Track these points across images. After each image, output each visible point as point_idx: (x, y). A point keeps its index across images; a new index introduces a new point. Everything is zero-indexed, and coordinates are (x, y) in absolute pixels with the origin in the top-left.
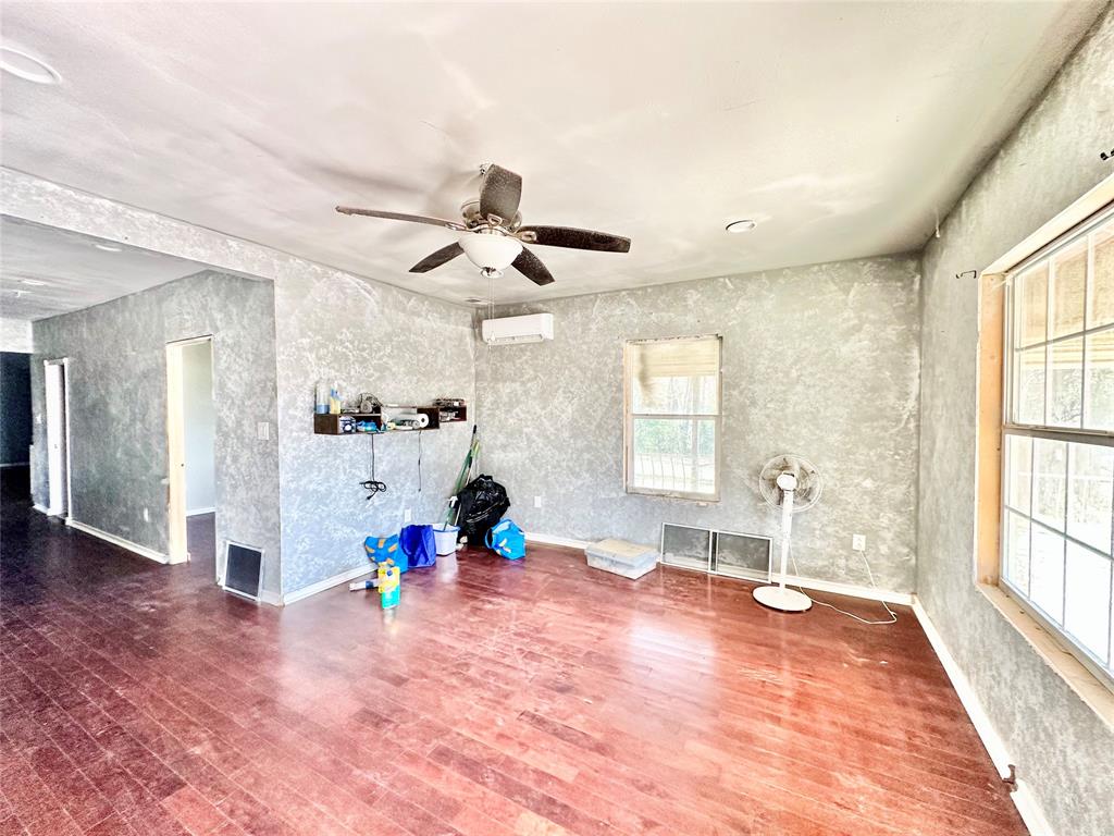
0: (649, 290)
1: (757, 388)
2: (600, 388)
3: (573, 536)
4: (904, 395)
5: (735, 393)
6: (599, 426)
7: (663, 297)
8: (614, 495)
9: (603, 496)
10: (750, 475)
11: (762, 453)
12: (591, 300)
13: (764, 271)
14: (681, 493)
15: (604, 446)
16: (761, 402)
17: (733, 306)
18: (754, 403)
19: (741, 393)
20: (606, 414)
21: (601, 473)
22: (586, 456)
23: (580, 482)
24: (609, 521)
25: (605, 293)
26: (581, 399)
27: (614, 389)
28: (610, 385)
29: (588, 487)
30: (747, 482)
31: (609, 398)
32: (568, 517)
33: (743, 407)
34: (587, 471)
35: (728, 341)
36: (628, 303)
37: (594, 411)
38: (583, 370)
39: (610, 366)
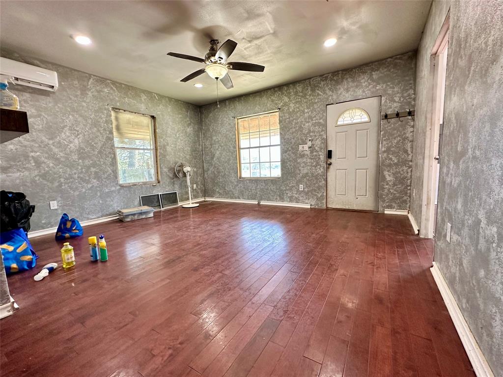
0: (123, 86)
1: (168, 139)
2: (99, 131)
3: (88, 219)
4: (199, 145)
5: (162, 140)
6: (100, 152)
7: (130, 92)
8: (113, 189)
9: (107, 191)
10: (169, 171)
11: (171, 162)
12: (86, 77)
13: (168, 97)
14: (143, 182)
15: (104, 163)
16: (170, 144)
17: (159, 106)
18: (168, 144)
19: (164, 140)
20: (103, 145)
21: (104, 178)
22: (93, 169)
23: (89, 186)
24: (112, 203)
25: (96, 76)
26: (84, 135)
27: (108, 132)
28: (105, 130)
29: (97, 187)
30: (168, 173)
31: (105, 136)
32: (83, 209)
33: (164, 146)
34: (95, 179)
35: (158, 120)
36: (112, 88)
37: (95, 143)
38: (85, 118)
39: (104, 119)
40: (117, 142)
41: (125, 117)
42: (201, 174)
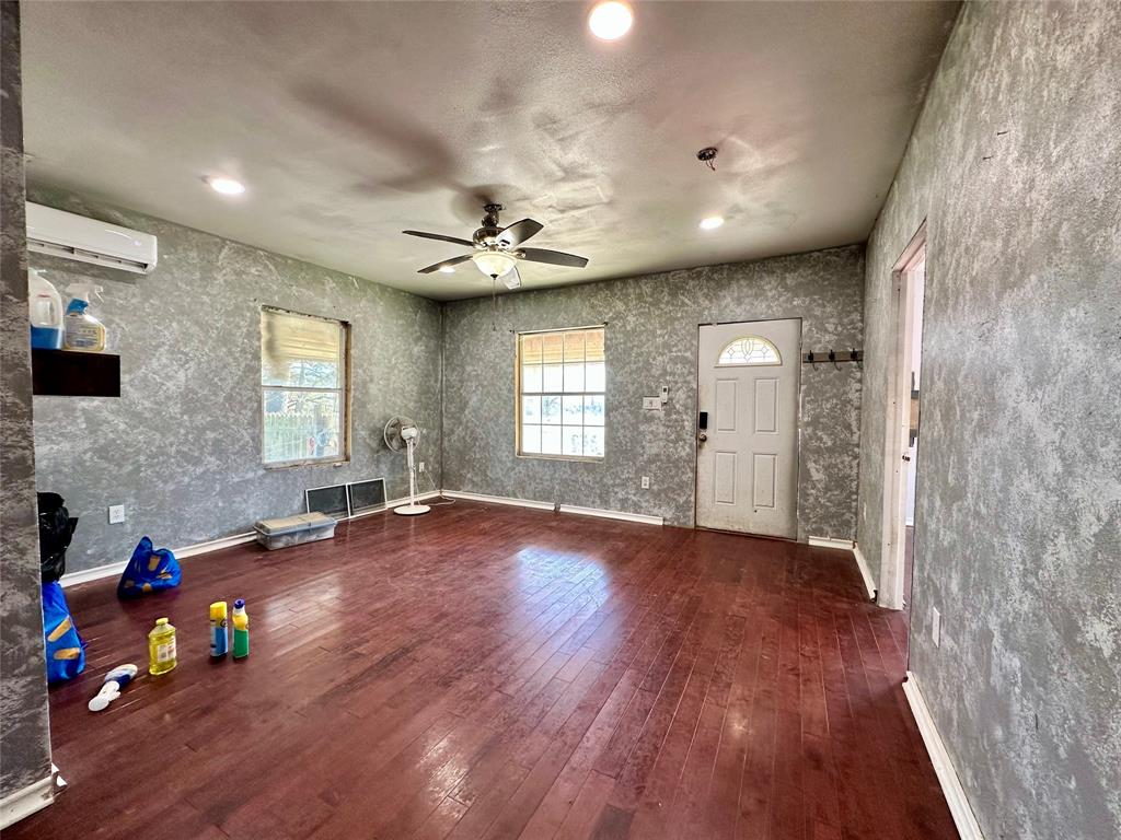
0: (290, 261)
1: (374, 368)
2: (230, 353)
3: (190, 542)
4: (436, 381)
5: (360, 371)
6: (229, 398)
7: (303, 274)
8: (250, 475)
9: (236, 480)
10: (370, 435)
11: (377, 417)
12: (216, 244)
13: (379, 284)
14: (314, 460)
15: (236, 420)
16: (376, 380)
17: (359, 302)
18: (372, 381)
19: (364, 372)
20: (238, 383)
21: (234, 454)
22: (210, 435)
23: (199, 470)
24: (244, 506)
25: (237, 243)
26: (199, 363)
27: (250, 356)
28: (243, 351)
29: (214, 473)
30: (368, 440)
31: (243, 365)
32: (180, 520)
33: (365, 383)
34: (211, 454)
35: (355, 331)
36: (266, 266)
37: (221, 380)
38: (204, 327)
39: (245, 330)
40: (266, 377)
41: (288, 323)
42: (437, 440)
